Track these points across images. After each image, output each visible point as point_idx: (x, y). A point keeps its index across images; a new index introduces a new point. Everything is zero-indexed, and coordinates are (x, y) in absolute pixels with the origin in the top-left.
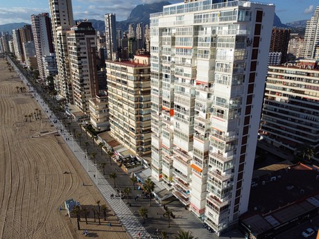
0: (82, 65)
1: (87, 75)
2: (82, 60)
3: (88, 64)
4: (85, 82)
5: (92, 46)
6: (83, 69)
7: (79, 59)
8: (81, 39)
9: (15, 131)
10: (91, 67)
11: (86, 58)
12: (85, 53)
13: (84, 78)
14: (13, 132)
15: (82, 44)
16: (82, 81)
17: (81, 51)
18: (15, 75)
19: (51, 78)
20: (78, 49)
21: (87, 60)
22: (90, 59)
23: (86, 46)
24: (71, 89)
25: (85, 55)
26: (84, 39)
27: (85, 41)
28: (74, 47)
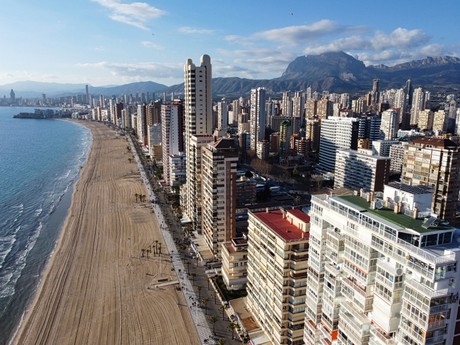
0: (218, 194)
1: (223, 208)
2: (219, 189)
3: (225, 194)
4: (219, 217)
5: (233, 171)
6: (218, 200)
7: (214, 187)
8: (220, 163)
9: (129, 272)
10: (228, 197)
11: (223, 186)
12: (223, 180)
13: (219, 211)
14: (127, 276)
15: (221, 169)
16: (215, 214)
17: (218, 177)
18: (135, 169)
20: (215, 175)
21: (224, 188)
22: (228, 187)
23: (224, 171)
25: (222, 183)
26: (222, 163)
27: (224, 165)
28: (209, 171)
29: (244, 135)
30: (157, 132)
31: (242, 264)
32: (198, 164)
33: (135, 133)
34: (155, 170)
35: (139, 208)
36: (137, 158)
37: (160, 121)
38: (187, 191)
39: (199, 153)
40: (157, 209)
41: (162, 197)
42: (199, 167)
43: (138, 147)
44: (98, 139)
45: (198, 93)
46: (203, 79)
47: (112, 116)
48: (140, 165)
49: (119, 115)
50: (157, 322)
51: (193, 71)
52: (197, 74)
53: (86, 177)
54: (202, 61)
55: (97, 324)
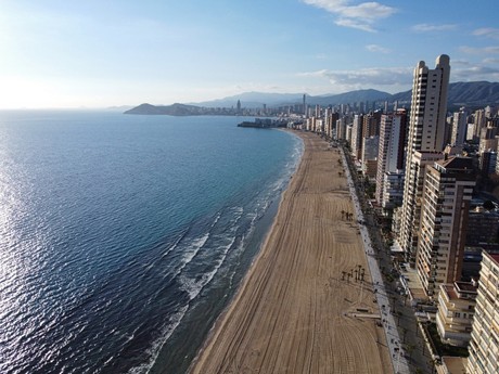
0: (442, 224)
1: (447, 242)
2: (444, 218)
3: (451, 226)
4: (440, 251)
5: (466, 198)
6: (442, 231)
7: (438, 215)
8: (449, 187)
9: (327, 293)
10: (455, 230)
11: (450, 215)
12: (451, 208)
13: (441, 245)
14: (324, 296)
15: (449, 194)
16: (435, 248)
17: (445, 204)
18: (344, 184)
19: (390, 209)
20: (440, 201)
21: (452, 218)
22: (457, 217)
23: (454, 197)
24: (415, 244)
25: (449, 211)
26: (453, 187)
27: (455, 190)
28: (433, 195)
29: (487, 155)
30: (373, 145)
31: (466, 315)
32: (420, 186)
33: (348, 146)
34: (366, 188)
35: (344, 227)
36: (348, 173)
37: (378, 133)
38: (402, 215)
39: (422, 172)
40: (364, 232)
41: (371, 219)
42: (420, 189)
43: (350, 160)
44: (310, 150)
45: (428, 101)
46: (438, 84)
47: (327, 126)
48: (350, 181)
49: (334, 126)
50: (351, 354)
51: (424, 75)
52: (430, 78)
53: (294, 187)
54: (437, 62)
55: (289, 337)
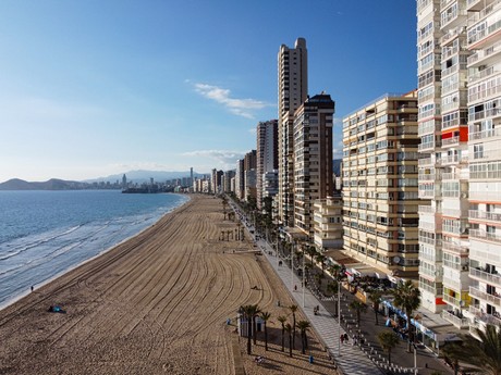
0: (311, 153)
1: (316, 170)
2: (311, 146)
3: (318, 153)
4: (312, 180)
5: (328, 125)
6: (311, 160)
7: (306, 145)
8: (312, 115)
9: (205, 246)
11: (316, 142)
12: (316, 136)
13: (311, 174)
14: (201, 247)
15: (314, 121)
16: (307, 178)
17: (311, 132)
19: (269, 199)
20: (307, 129)
21: (318, 146)
22: (323, 145)
23: (318, 125)
25: (315, 139)
26: (316, 115)
27: (318, 118)
30: (254, 177)
31: (340, 219)
32: (290, 143)
42: (291, 146)
45: (291, 77)
46: (298, 61)
49: (219, 183)
50: (228, 267)
51: (285, 53)
52: (291, 56)
54: (296, 44)
